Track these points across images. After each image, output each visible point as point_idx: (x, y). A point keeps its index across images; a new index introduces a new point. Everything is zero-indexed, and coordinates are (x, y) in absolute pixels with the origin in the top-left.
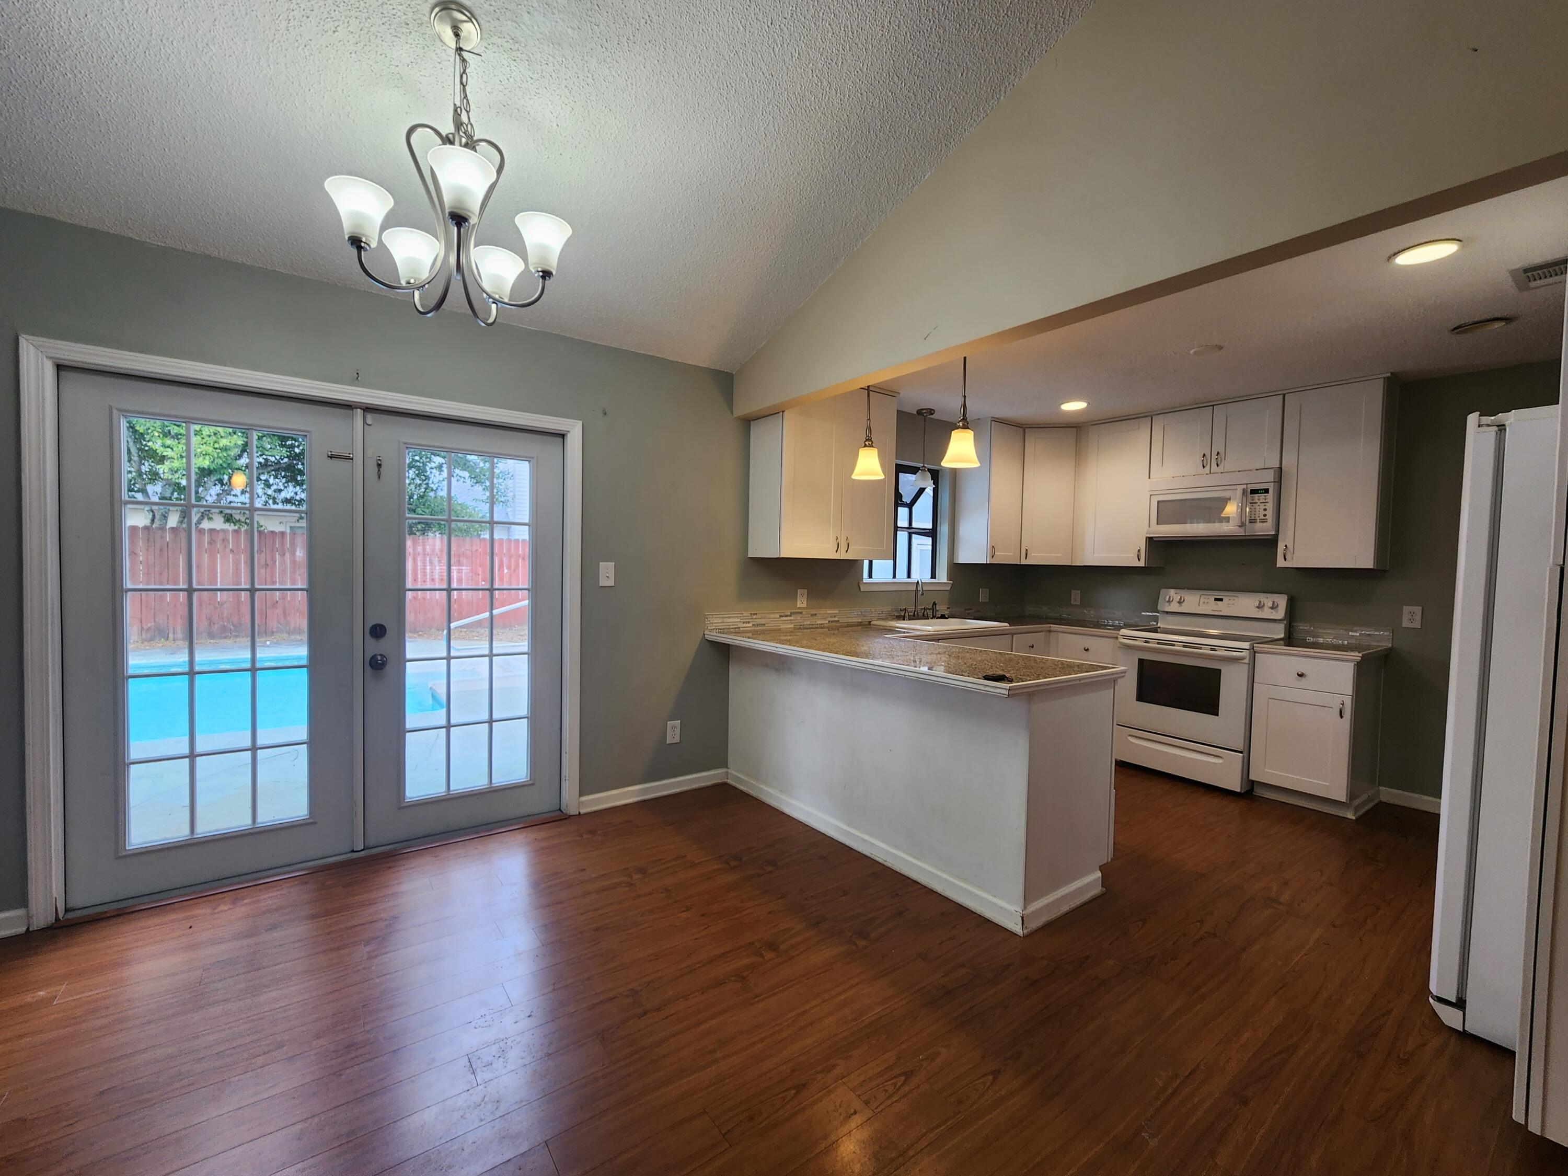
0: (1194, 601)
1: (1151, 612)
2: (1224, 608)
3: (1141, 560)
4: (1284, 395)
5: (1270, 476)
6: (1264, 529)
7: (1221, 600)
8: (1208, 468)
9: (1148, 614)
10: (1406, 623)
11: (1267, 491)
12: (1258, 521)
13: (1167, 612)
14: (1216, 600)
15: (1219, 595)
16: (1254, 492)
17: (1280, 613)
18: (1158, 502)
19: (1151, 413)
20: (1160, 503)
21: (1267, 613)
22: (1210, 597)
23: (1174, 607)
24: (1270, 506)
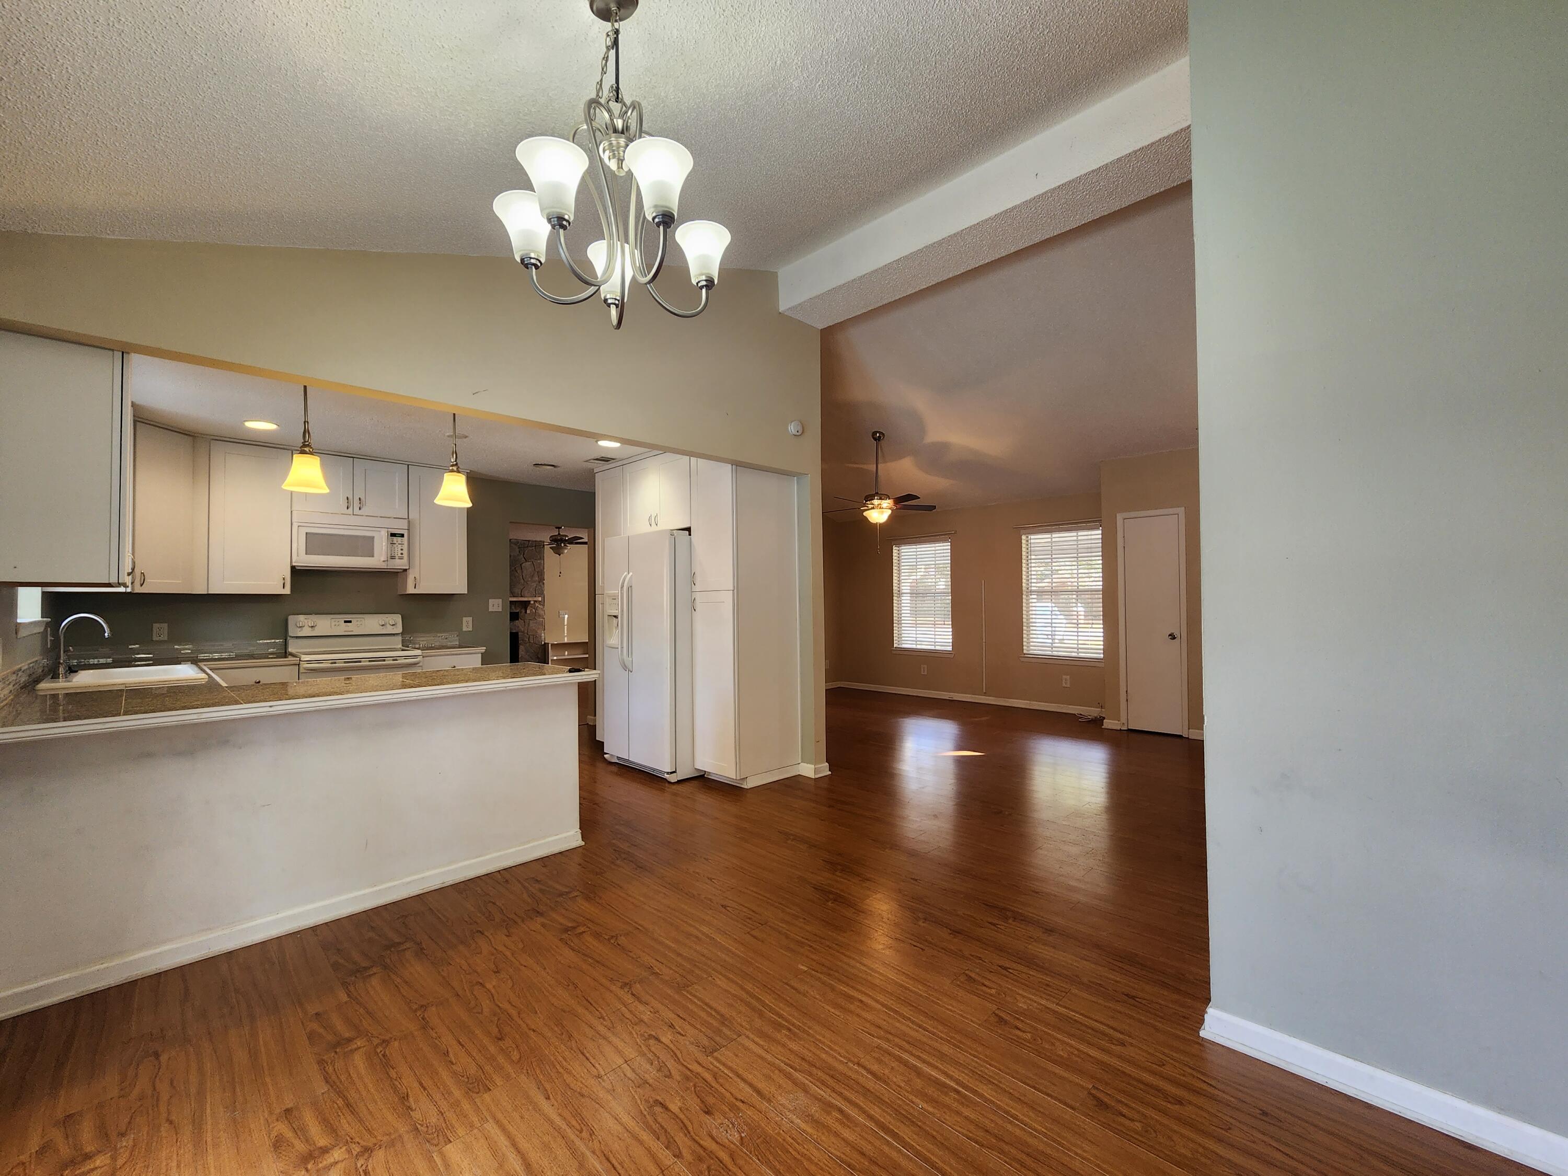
0: (326, 624)
1: (269, 639)
2: (353, 628)
3: (285, 587)
4: (408, 465)
5: (404, 525)
6: (399, 564)
7: (350, 622)
8: (351, 509)
9: (265, 641)
10: (465, 629)
11: (402, 536)
12: (397, 558)
13: (297, 637)
14: (345, 622)
15: (348, 617)
16: (393, 535)
17: (399, 629)
18: (306, 533)
19: (293, 448)
20: (308, 535)
21: (389, 630)
22: (340, 620)
23: (306, 632)
24: (405, 547)
